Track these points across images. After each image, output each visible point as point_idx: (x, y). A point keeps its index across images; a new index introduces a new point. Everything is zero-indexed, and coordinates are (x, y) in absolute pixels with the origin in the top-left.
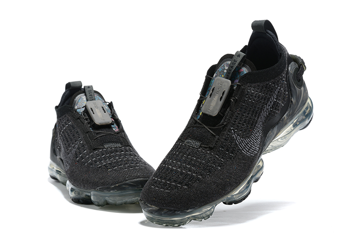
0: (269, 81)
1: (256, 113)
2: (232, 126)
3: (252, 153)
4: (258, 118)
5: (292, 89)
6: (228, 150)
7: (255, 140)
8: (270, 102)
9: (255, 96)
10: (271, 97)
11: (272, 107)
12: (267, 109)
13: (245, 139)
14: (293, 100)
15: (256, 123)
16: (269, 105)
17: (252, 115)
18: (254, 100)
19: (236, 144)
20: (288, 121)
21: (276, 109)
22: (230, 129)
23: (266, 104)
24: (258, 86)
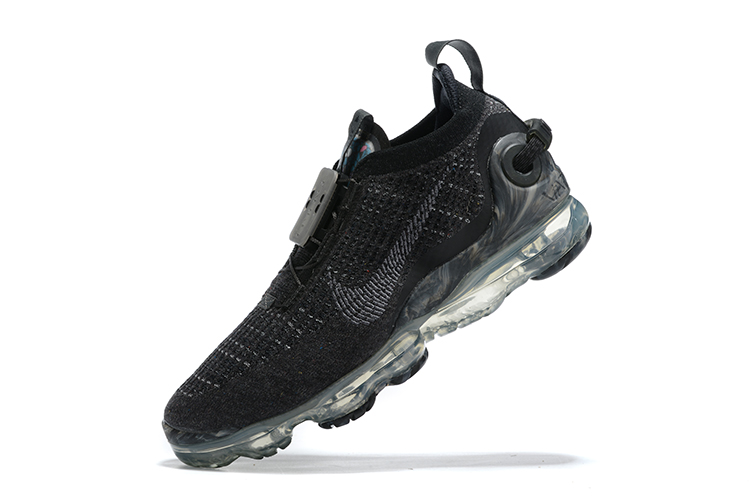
0: (414, 168)
1: (384, 235)
2: (329, 264)
3: (365, 319)
4: (391, 245)
6: (313, 312)
7: (377, 291)
8: (422, 213)
9: (381, 201)
10: (423, 203)
11: (427, 224)
12: (414, 228)
13: (353, 289)
14: (497, 211)
15: (385, 255)
16: (418, 220)
17: (373, 239)
18: (379, 209)
19: (332, 299)
20: (484, 255)
21: (436, 227)
22: (326, 270)
23: (412, 217)
24: (391, 179)
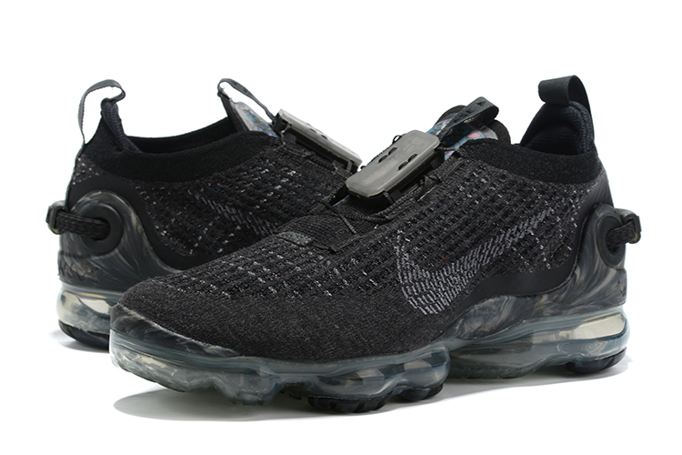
0: (532, 180)
1: (473, 231)
4: (474, 245)
5: (587, 248)
6: (368, 269)
7: (444, 285)
8: (518, 230)
9: (485, 194)
10: (524, 220)
11: (518, 245)
12: (504, 241)
13: (421, 269)
14: (578, 272)
15: (464, 252)
16: (511, 235)
17: (461, 228)
18: (479, 199)
19: (394, 266)
20: (549, 310)
21: (525, 253)
22: (395, 231)
23: (506, 229)
24: (503, 177)
